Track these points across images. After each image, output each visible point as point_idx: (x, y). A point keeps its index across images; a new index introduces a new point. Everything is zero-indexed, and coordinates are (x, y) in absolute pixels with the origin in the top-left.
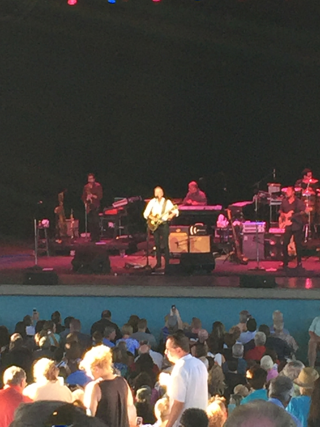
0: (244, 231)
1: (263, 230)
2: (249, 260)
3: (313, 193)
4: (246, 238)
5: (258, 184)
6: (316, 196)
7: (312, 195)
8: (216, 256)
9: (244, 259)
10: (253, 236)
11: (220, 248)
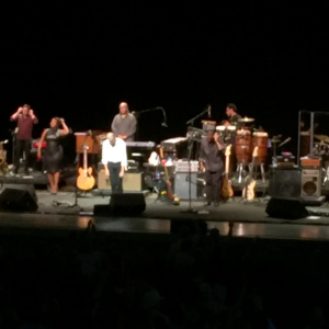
0: (177, 170)
1: (197, 170)
2: (181, 200)
3: (249, 132)
4: (178, 177)
5: (192, 121)
6: (252, 136)
7: (247, 135)
8: (147, 194)
9: (176, 199)
10: (185, 176)
11: (151, 186)
